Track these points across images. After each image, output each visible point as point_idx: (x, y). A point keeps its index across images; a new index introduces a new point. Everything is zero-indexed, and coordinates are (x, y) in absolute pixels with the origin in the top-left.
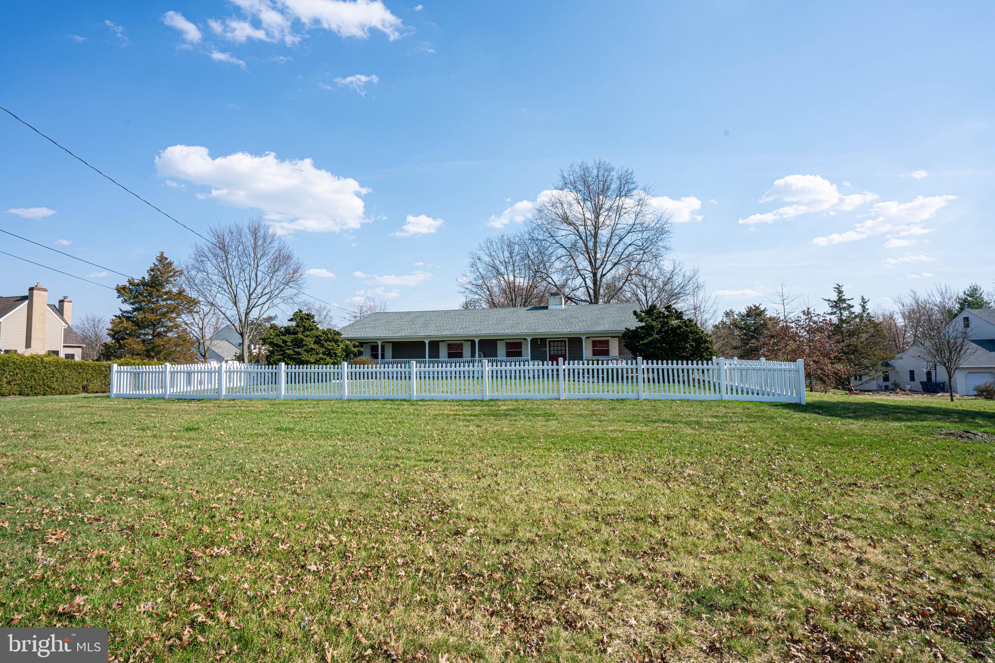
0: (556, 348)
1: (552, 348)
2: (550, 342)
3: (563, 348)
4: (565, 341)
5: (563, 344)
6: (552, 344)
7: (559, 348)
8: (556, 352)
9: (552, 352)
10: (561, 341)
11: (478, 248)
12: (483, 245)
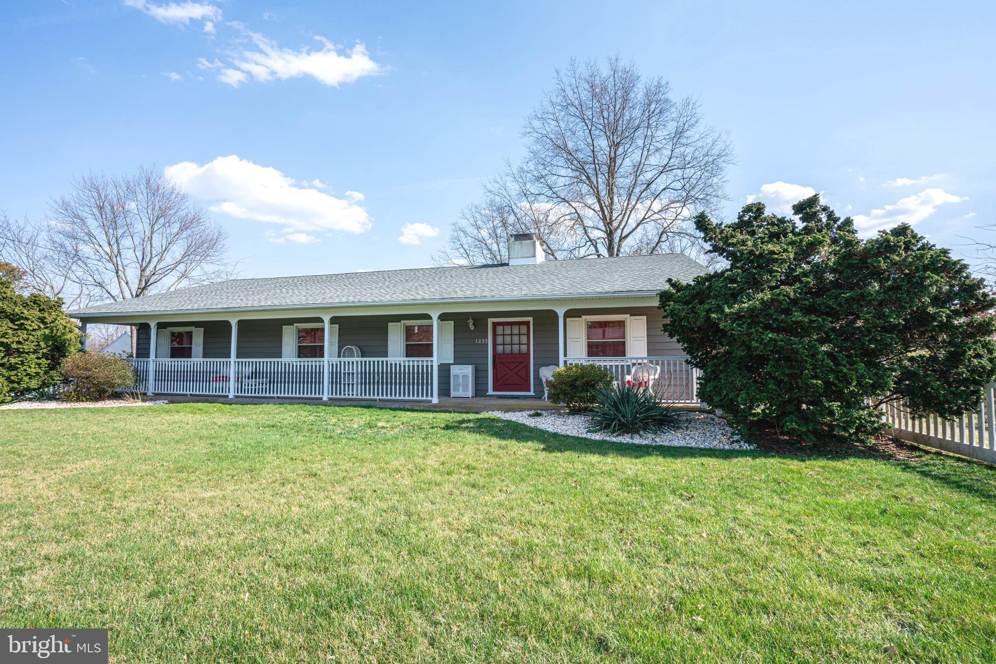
0: (508, 339)
1: (500, 340)
2: (495, 325)
3: (524, 339)
4: (527, 323)
5: (524, 329)
6: (500, 329)
7: (516, 339)
8: (508, 348)
9: (500, 348)
10: (520, 324)
11: (459, 215)
12: (466, 211)
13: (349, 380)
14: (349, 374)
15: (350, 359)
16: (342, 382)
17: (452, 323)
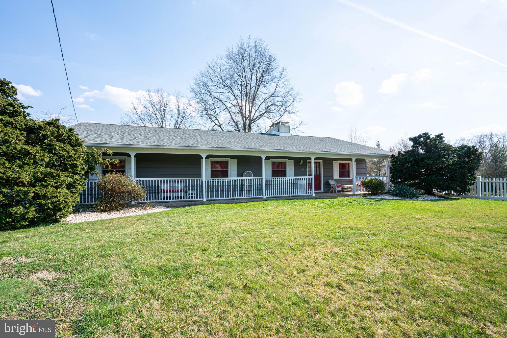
4: (319, 163)
13: (249, 189)
14: (249, 185)
15: (250, 178)
16: (245, 190)
17: (293, 161)
